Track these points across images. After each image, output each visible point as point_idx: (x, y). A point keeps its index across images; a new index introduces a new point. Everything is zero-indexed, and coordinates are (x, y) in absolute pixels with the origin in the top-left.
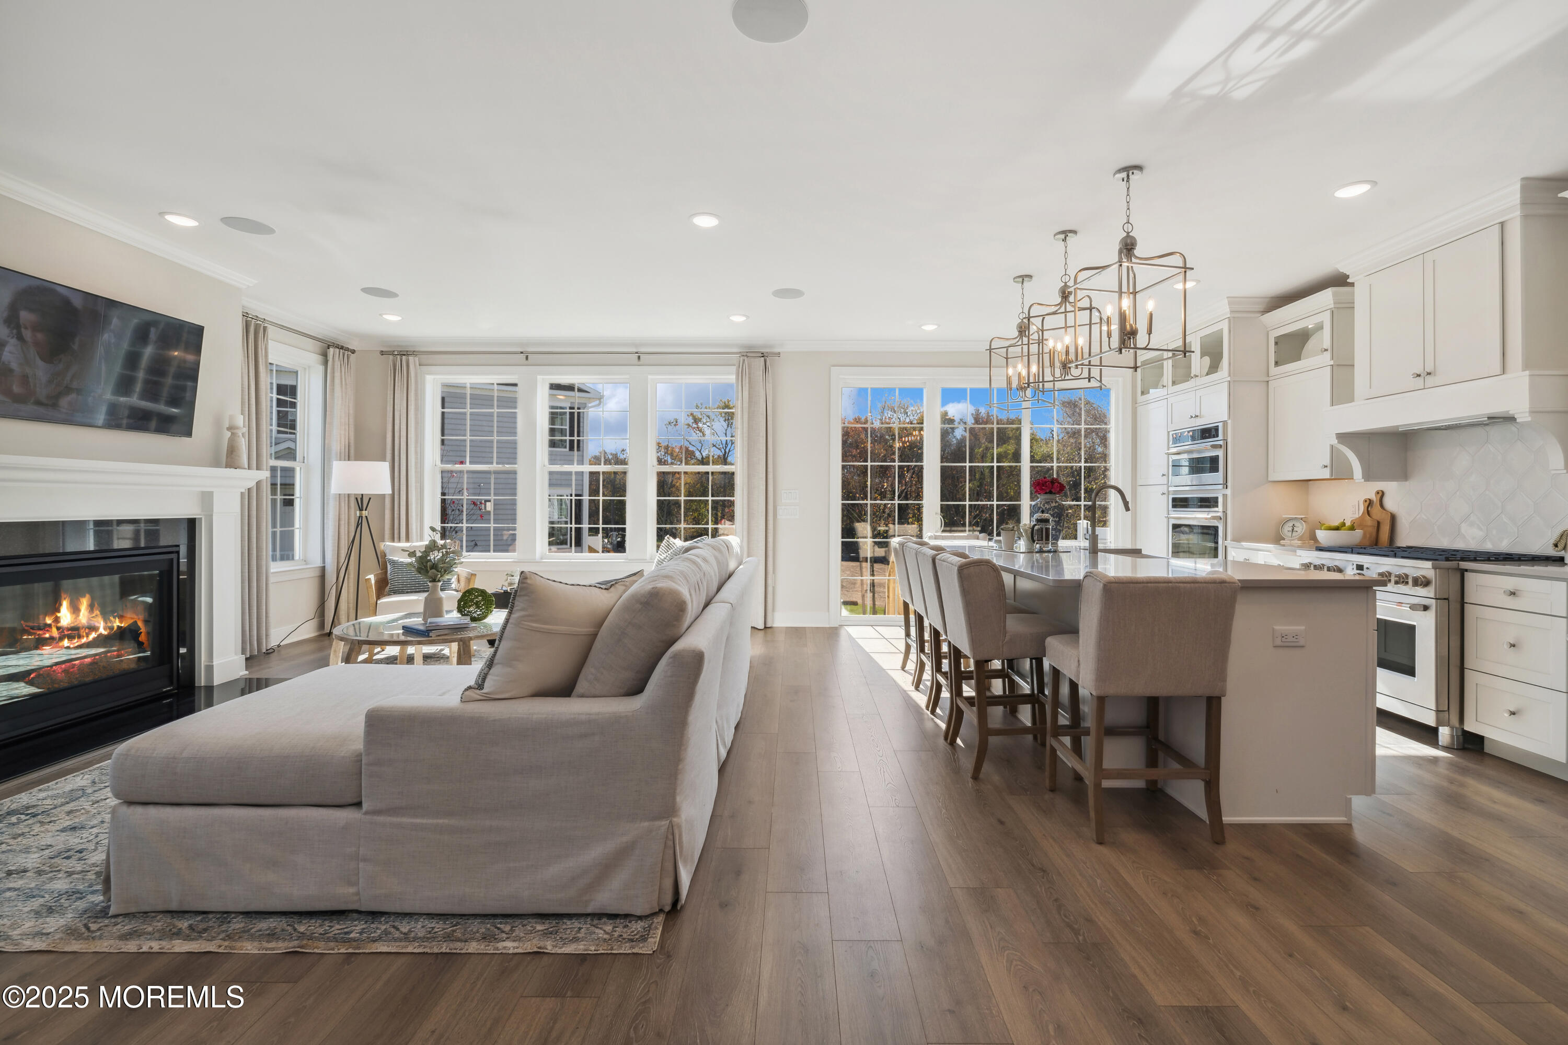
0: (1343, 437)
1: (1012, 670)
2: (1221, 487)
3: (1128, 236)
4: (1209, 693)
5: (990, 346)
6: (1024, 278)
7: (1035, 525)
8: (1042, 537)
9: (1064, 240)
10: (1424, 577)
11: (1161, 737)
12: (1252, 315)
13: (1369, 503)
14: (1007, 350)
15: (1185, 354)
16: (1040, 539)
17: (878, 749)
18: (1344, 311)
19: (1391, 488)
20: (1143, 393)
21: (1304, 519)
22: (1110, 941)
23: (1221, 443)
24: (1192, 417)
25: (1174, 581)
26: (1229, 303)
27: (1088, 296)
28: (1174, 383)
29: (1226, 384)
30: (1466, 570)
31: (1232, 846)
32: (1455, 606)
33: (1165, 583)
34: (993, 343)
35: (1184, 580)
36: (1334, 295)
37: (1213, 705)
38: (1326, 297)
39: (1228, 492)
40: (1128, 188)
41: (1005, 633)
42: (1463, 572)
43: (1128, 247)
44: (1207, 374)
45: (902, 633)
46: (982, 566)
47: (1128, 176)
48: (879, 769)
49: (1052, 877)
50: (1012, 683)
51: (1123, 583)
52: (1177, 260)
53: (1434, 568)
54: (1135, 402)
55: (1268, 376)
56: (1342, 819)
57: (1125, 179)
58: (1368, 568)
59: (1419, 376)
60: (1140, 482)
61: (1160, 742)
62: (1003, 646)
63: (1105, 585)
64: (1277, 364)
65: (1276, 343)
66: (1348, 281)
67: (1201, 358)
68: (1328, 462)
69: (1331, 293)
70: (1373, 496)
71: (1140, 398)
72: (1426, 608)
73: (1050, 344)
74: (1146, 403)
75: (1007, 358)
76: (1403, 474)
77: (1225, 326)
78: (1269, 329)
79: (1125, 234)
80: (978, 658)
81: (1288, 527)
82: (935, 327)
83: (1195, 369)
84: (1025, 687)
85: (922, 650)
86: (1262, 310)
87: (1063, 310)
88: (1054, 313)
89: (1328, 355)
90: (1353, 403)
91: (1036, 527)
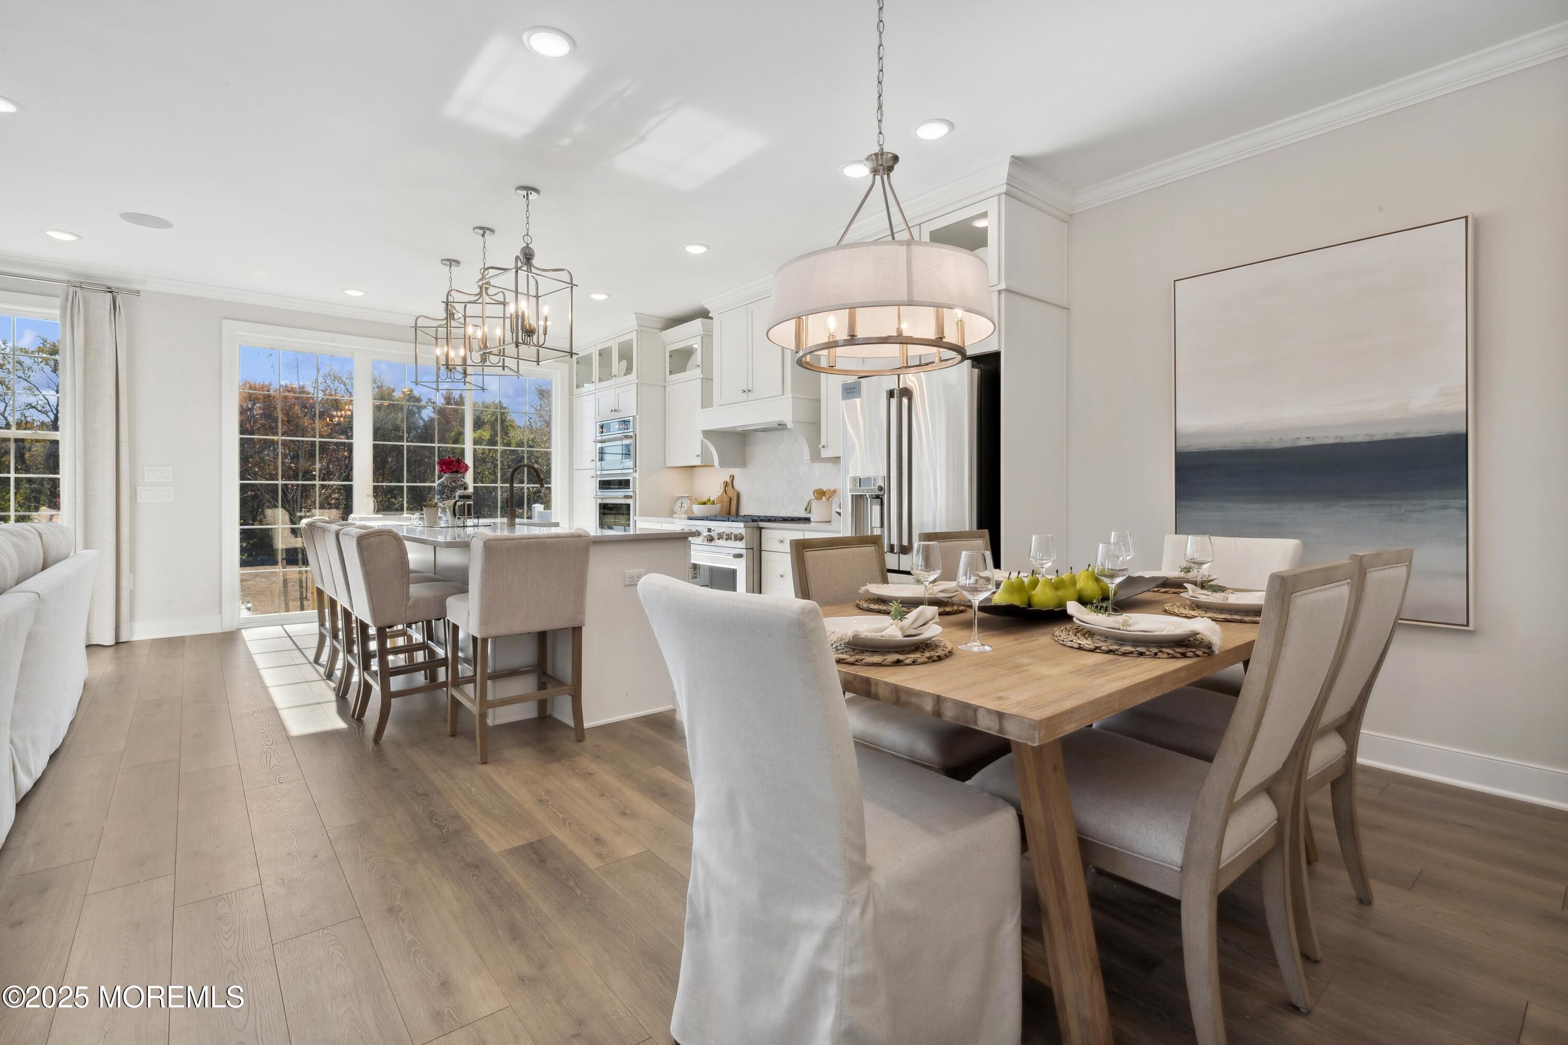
0: (708, 434)
1: (432, 640)
2: (631, 471)
3: (527, 247)
4: (572, 624)
5: (416, 324)
6: (452, 262)
7: (458, 501)
8: (464, 513)
9: (483, 235)
10: (740, 534)
11: (549, 672)
12: (652, 330)
13: (726, 484)
14: (437, 330)
15: (572, 355)
16: (463, 514)
17: (268, 739)
18: (707, 337)
19: (736, 472)
20: (578, 387)
21: (689, 498)
22: (469, 825)
23: (631, 434)
24: (612, 411)
25: (542, 536)
26: (637, 318)
27: (503, 292)
28: (600, 380)
29: (635, 385)
30: (763, 528)
31: (589, 741)
32: (757, 553)
33: (534, 538)
34: (418, 320)
35: (550, 536)
36: (703, 324)
37: (577, 632)
38: (697, 324)
39: (637, 475)
40: (528, 205)
41: (408, 598)
42: (761, 529)
43: (527, 256)
44: (625, 375)
45: (316, 625)
46: (384, 537)
47: (527, 194)
48: (264, 756)
49: (433, 797)
50: (432, 653)
51: (501, 540)
52: (565, 276)
53: (745, 527)
54: (571, 394)
55: (665, 382)
56: (670, 707)
57: (526, 197)
58: (713, 531)
59: (745, 391)
60: (576, 467)
61: (550, 676)
62: (406, 611)
63: (485, 543)
64: (671, 373)
65: (670, 356)
66: (710, 315)
67: (619, 363)
68: (699, 453)
69: (700, 322)
70: (728, 480)
71: (576, 391)
72: (740, 556)
73: (470, 330)
74: (580, 396)
75: (436, 338)
76: (742, 462)
77: (634, 336)
78: (666, 344)
79: (525, 245)
80: (380, 625)
81: (678, 504)
82: (362, 294)
83: (615, 371)
84: (440, 652)
85: (335, 636)
86: (660, 327)
87: (480, 301)
88: (474, 302)
89: (699, 370)
90: (712, 408)
91: (459, 503)
